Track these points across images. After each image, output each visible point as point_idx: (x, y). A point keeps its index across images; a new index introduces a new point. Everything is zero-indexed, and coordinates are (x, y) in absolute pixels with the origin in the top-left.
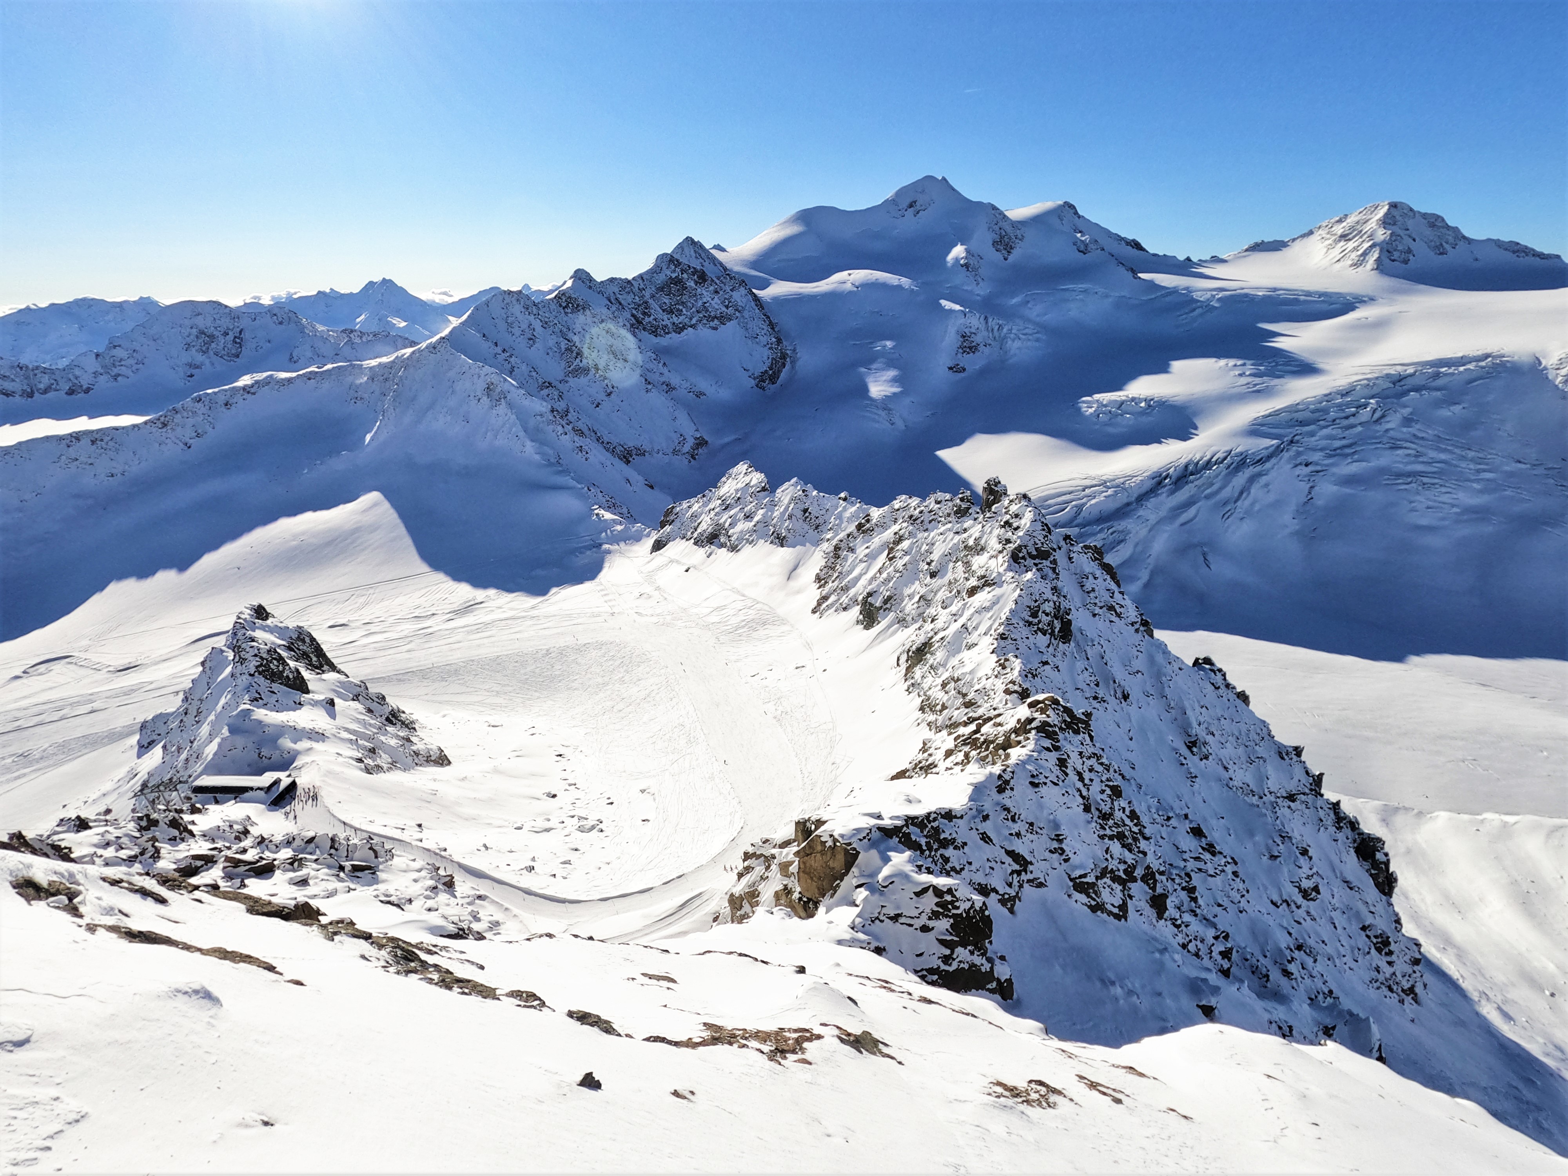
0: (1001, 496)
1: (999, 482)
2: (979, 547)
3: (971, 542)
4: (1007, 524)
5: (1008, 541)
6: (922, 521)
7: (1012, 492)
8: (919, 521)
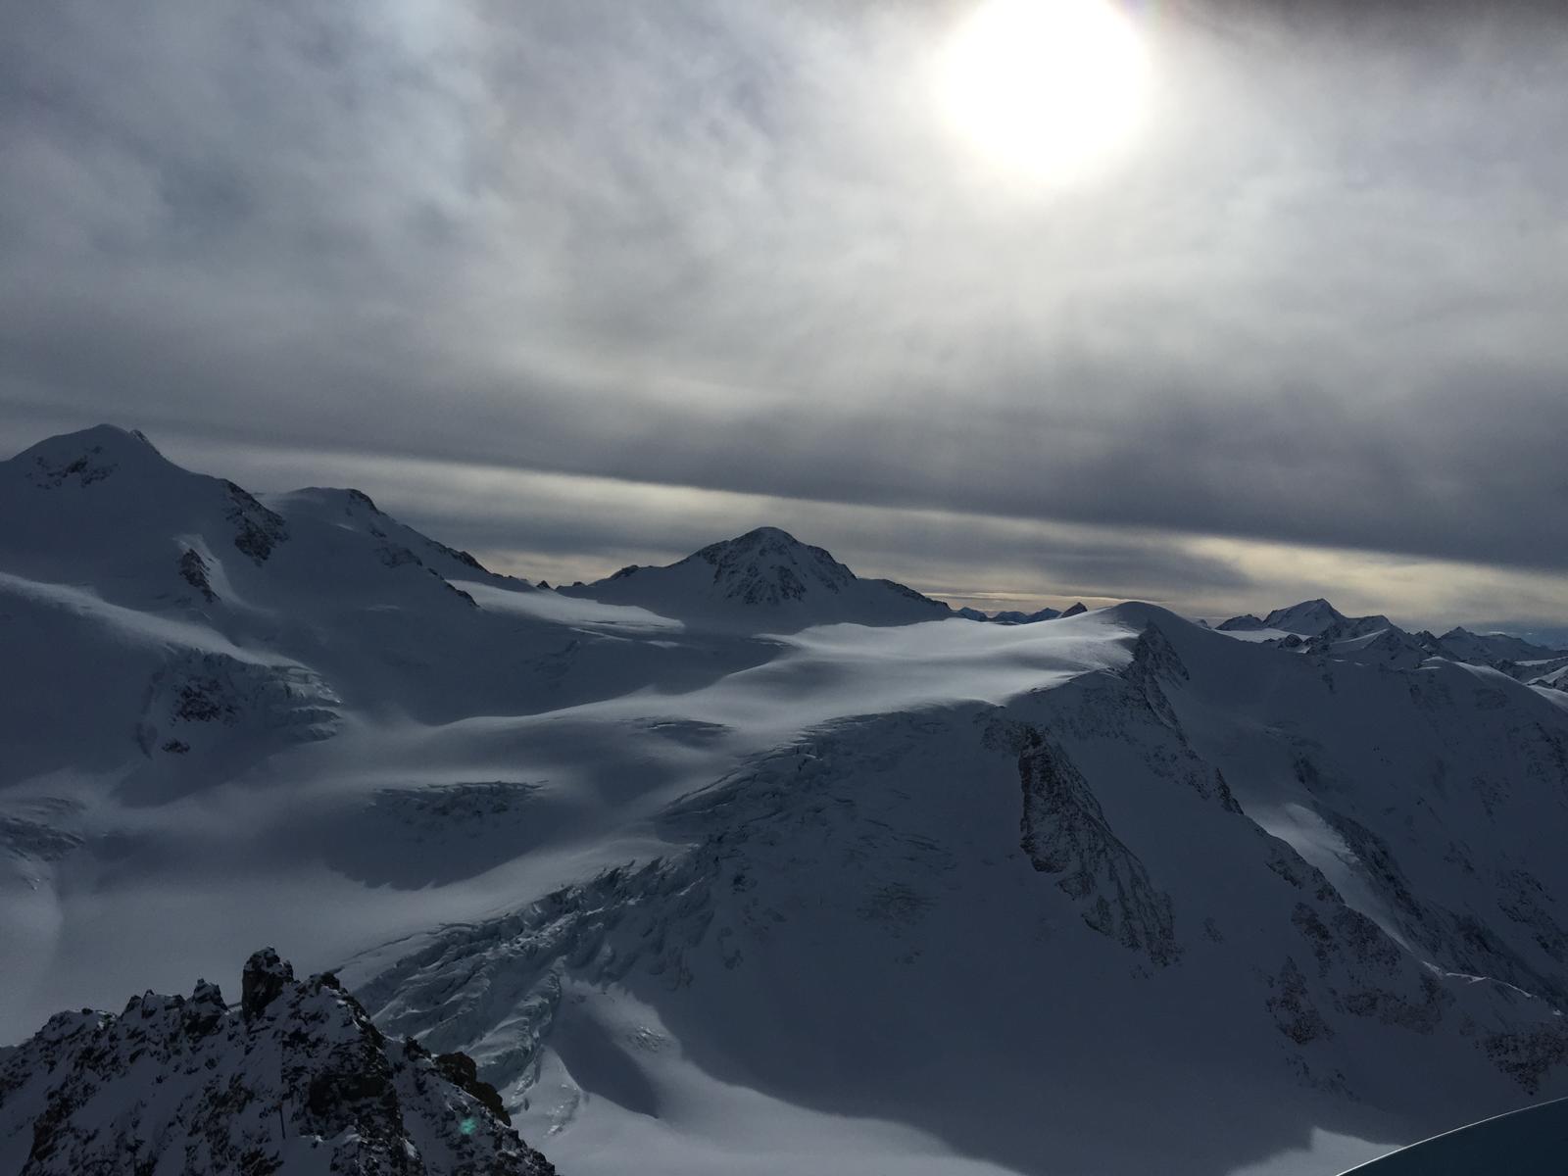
0: (281, 983)
1: (277, 959)
2: (243, 1095)
3: (224, 1088)
4: (298, 1037)
5: (299, 1071)
6: (115, 1060)
7: (301, 975)
8: (108, 1059)
